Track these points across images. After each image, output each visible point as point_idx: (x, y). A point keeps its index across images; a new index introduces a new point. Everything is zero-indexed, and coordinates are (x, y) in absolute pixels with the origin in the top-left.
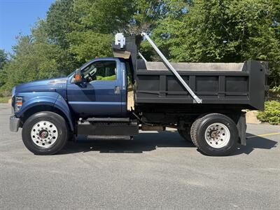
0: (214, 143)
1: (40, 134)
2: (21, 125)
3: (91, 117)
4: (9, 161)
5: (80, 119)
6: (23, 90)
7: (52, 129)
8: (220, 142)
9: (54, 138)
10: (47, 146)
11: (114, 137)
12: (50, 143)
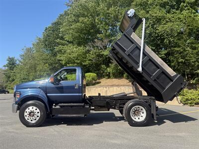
0: (137, 118)
1: (30, 114)
2: (18, 109)
3: (61, 103)
4: (10, 130)
5: (54, 105)
6: (22, 87)
7: (37, 111)
8: (141, 118)
9: (38, 116)
10: (34, 122)
11: (74, 115)
12: (35, 120)
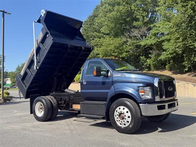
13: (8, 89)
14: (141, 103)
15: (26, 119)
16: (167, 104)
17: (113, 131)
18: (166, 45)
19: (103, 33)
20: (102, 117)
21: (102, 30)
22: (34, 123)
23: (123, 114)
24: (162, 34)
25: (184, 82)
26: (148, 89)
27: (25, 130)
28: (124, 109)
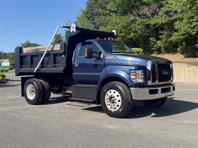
13: (7, 71)
14: (131, 87)
15: (17, 102)
16: (160, 89)
17: (104, 116)
18: (177, 25)
19: (109, 10)
20: (92, 100)
21: (108, 7)
22: (26, 106)
23: (114, 98)
24: (176, 12)
25: (195, 67)
26: (140, 72)
27: (14, 112)
28: (114, 92)
